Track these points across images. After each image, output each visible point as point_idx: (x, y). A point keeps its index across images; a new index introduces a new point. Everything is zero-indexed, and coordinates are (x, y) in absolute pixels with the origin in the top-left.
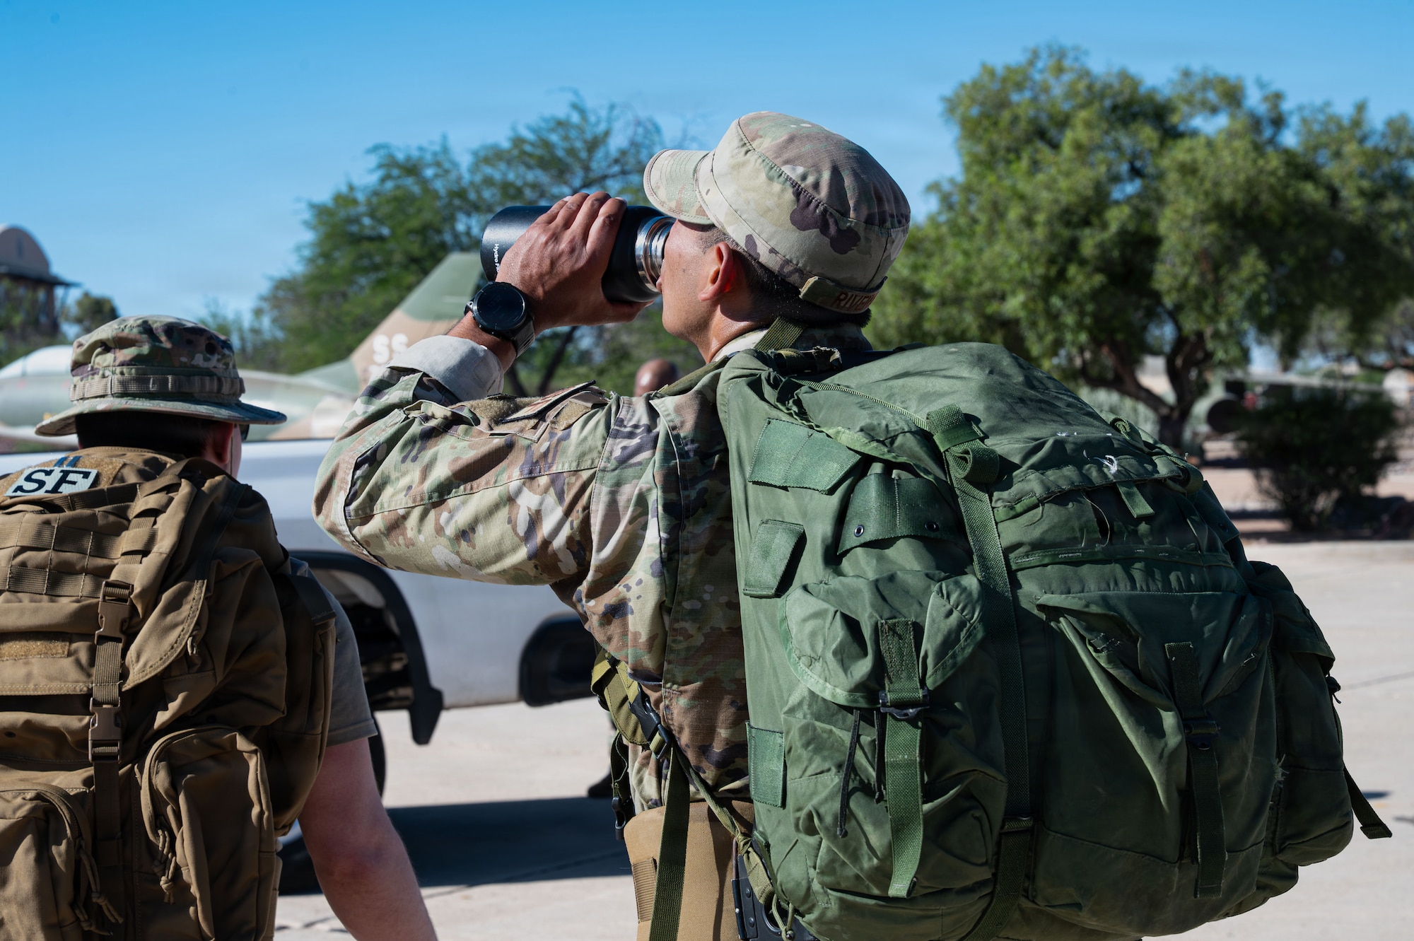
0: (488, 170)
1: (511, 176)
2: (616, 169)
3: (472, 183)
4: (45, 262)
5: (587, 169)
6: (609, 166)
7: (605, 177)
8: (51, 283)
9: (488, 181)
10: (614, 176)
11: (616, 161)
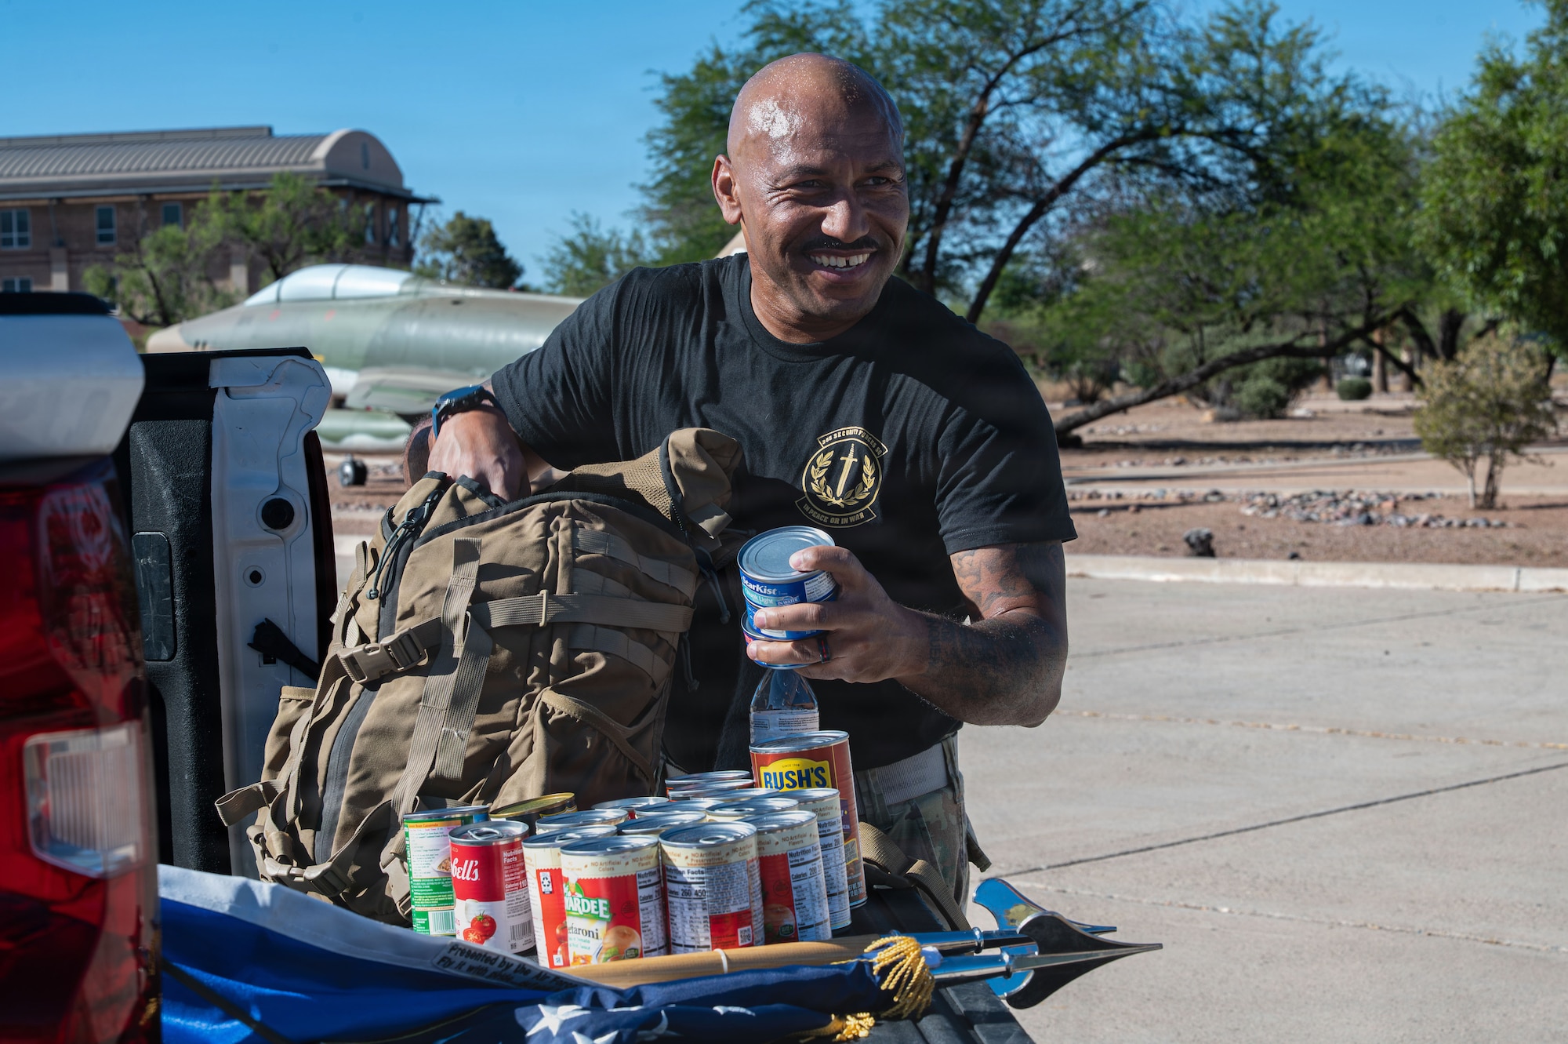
0: (900, 31)
1: (930, 37)
2: (1070, 26)
3: (877, 48)
4: (398, 174)
5: (1031, 28)
6: (1061, 23)
7: (1055, 38)
8: (406, 199)
9: (901, 46)
10: (1066, 36)
11: (1070, 16)
